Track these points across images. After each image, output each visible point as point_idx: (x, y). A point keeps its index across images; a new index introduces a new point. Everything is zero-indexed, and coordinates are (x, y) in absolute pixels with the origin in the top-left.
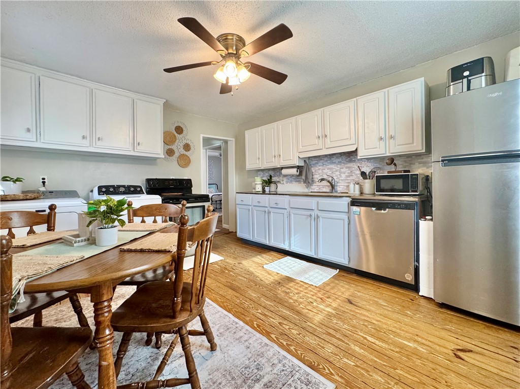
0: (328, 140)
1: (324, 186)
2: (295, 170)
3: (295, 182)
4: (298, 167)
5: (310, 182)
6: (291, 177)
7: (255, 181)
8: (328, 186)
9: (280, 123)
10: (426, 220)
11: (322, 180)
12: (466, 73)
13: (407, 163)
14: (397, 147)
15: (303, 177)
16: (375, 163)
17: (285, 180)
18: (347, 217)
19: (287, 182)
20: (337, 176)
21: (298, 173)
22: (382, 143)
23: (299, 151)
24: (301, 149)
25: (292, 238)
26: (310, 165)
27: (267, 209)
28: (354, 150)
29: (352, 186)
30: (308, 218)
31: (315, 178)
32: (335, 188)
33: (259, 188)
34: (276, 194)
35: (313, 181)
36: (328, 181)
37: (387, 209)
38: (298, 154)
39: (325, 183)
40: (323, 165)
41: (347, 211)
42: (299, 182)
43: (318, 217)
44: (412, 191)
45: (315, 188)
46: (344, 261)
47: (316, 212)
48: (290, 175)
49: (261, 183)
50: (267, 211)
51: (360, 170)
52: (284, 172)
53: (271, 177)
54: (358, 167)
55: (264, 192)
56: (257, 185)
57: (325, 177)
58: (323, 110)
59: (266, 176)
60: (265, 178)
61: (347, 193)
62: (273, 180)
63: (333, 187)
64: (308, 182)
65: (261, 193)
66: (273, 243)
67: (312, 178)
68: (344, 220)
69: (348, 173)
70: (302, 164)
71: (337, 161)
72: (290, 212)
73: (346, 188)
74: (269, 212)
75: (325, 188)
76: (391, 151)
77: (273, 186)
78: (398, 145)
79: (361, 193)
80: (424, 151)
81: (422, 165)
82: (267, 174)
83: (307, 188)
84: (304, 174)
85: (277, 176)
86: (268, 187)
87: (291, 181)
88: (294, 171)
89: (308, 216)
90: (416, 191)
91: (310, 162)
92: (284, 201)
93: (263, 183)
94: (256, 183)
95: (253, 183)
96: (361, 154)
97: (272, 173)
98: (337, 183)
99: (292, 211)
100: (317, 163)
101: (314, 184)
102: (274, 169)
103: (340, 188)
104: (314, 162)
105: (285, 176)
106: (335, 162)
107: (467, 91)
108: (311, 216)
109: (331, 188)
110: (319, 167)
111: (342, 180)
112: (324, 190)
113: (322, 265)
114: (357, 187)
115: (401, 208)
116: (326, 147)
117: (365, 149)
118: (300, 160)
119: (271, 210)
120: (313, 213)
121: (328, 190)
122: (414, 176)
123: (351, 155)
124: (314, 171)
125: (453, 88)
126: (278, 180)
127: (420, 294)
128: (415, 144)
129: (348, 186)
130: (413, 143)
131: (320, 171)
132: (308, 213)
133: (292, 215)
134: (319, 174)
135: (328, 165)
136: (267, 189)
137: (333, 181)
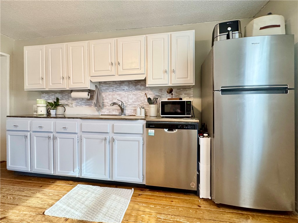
0: (120, 68)
1: (113, 110)
2: (87, 93)
3: (86, 105)
4: (90, 91)
5: (101, 105)
6: (81, 101)
7: (36, 104)
8: (118, 110)
9: (71, 45)
10: (204, 137)
11: (114, 104)
12: (229, 29)
13: (178, 93)
14: (177, 79)
15: (94, 101)
16: (156, 92)
17: (74, 103)
18: (142, 138)
19: (76, 106)
20: (125, 101)
21: (89, 97)
22: (166, 75)
23: (91, 75)
24: (93, 73)
25: (84, 165)
26: (101, 90)
27: (51, 135)
28: (143, 79)
29: (138, 110)
30: (102, 141)
31: (105, 102)
32: (124, 111)
33: (42, 111)
34: (65, 118)
35: (103, 105)
36: (119, 106)
37: (177, 130)
38: (90, 78)
39: (116, 107)
40: (113, 91)
41: (142, 133)
42: (90, 105)
43: (113, 140)
44: (187, 114)
45: (105, 111)
46: (138, 180)
47: (111, 135)
48: (80, 99)
49: (45, 105)
50: (52, 137)
51: (147, 97)
52: (74, 94)
53: (58, 99)
54: (146, 94)
55: (48, 115)
56: (39, 108)
57: (115, 101)
58: (117, 40)
59: (52, 99)
60: (51, 101)
61: (135, 116)
62: (60, 103)
63: (122, 110)
64: (99, 106)
65: (45, 116)
66: (59, 172)
67: (103, 102)
68: (139, 141)
69: (134, 99)
70: (93, 88)
71: (126, 88)
72: (81, 136)
73: (133, 111)
74: (55, 138)
75: (115, 111)
76: (173, 83)
77: (60, 110)
78: (178, 78)
79: (146, 116)
80: (194, 85)
81: (186, 95)
82: (53, 97)
83: (98, 111)
84: (95, 97)
85: (66, 99)
86: (55, 110)
87: (81, 105)
88: (85, 95)
89: (103, 139)
90: (190, 114)
91: (101, 88)
92: (74, 125)
93: (47, 105)
94: (38, 105)
95: (35, 106)
96: (149, 83)
97: (59, 96)
98: (126, 107)
99: (84, 135)
100: (107, 89)
101: (105, 108)
102: (62, 92)
103: (128, 111)
104: (104, 88)
105: (75, 99)
106: (124, 89)
107: (239, 37)
108: (105, 139)
109: (120, 111)
110: (110, 93)
111: (129, 105)
112: (114, 113)
113: (116, 187)
114: (143, 110)
115: (188, 129)
116: (119, 74)
117: (153, 79)
118: (92, 84)
119: (57, 135)
120: (108, 137)
121: (117, 114)
122: (188, 103)
123: (140, 83)
124: (104, 96)
125: (220, 38)
126: (66, 103)
127: (201, 197)
128: (189, 79)
129: (135, 110)
130: (187, 78)
131: (110, 97)
132: (103, 136)
133: (84, 140)
134: (109, 99)
135: (117, 92)
136: (53, 112)
137: (123, 106)
